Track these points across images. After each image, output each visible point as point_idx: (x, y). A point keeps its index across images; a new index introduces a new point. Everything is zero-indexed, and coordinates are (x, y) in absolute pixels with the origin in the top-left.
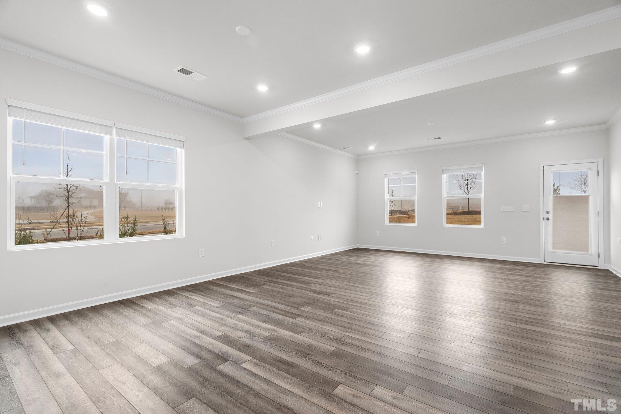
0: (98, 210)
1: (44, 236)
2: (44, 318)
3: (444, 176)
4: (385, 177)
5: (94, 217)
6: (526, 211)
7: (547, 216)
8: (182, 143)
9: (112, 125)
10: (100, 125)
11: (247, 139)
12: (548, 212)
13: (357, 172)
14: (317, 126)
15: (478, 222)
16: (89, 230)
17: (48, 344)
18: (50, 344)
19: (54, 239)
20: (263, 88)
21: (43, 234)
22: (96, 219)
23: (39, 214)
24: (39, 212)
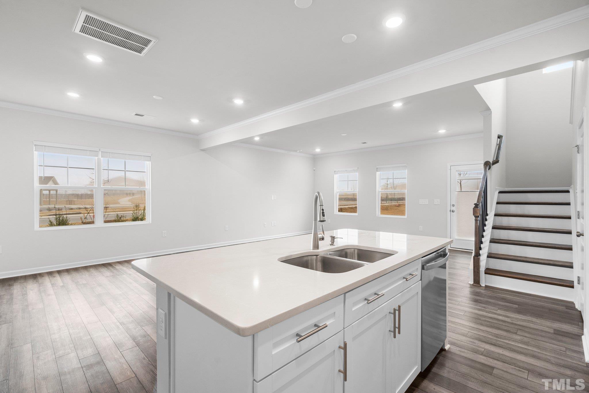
0: (137, 196)
1: (82, 220)
2: (55, 271)
3: (378, 173)
4: (335, 174)
5: (130, 203)
6: (437, 204)
7: (453, 208)
8: (149, 158)
9: (98, 150)
10: (90, 151)
11: (203, 150)
12: (453, 205)
13: (314, 169)
14: (257, 139)
15: (403, 213)
16: (109, 216)
17: (51, 283)
18: (52, 283)
19: (89, 222)
20: (195, 121)
21: (81, 218)
22: (131, 205)
23: (89, 200)
24: (89, 198)
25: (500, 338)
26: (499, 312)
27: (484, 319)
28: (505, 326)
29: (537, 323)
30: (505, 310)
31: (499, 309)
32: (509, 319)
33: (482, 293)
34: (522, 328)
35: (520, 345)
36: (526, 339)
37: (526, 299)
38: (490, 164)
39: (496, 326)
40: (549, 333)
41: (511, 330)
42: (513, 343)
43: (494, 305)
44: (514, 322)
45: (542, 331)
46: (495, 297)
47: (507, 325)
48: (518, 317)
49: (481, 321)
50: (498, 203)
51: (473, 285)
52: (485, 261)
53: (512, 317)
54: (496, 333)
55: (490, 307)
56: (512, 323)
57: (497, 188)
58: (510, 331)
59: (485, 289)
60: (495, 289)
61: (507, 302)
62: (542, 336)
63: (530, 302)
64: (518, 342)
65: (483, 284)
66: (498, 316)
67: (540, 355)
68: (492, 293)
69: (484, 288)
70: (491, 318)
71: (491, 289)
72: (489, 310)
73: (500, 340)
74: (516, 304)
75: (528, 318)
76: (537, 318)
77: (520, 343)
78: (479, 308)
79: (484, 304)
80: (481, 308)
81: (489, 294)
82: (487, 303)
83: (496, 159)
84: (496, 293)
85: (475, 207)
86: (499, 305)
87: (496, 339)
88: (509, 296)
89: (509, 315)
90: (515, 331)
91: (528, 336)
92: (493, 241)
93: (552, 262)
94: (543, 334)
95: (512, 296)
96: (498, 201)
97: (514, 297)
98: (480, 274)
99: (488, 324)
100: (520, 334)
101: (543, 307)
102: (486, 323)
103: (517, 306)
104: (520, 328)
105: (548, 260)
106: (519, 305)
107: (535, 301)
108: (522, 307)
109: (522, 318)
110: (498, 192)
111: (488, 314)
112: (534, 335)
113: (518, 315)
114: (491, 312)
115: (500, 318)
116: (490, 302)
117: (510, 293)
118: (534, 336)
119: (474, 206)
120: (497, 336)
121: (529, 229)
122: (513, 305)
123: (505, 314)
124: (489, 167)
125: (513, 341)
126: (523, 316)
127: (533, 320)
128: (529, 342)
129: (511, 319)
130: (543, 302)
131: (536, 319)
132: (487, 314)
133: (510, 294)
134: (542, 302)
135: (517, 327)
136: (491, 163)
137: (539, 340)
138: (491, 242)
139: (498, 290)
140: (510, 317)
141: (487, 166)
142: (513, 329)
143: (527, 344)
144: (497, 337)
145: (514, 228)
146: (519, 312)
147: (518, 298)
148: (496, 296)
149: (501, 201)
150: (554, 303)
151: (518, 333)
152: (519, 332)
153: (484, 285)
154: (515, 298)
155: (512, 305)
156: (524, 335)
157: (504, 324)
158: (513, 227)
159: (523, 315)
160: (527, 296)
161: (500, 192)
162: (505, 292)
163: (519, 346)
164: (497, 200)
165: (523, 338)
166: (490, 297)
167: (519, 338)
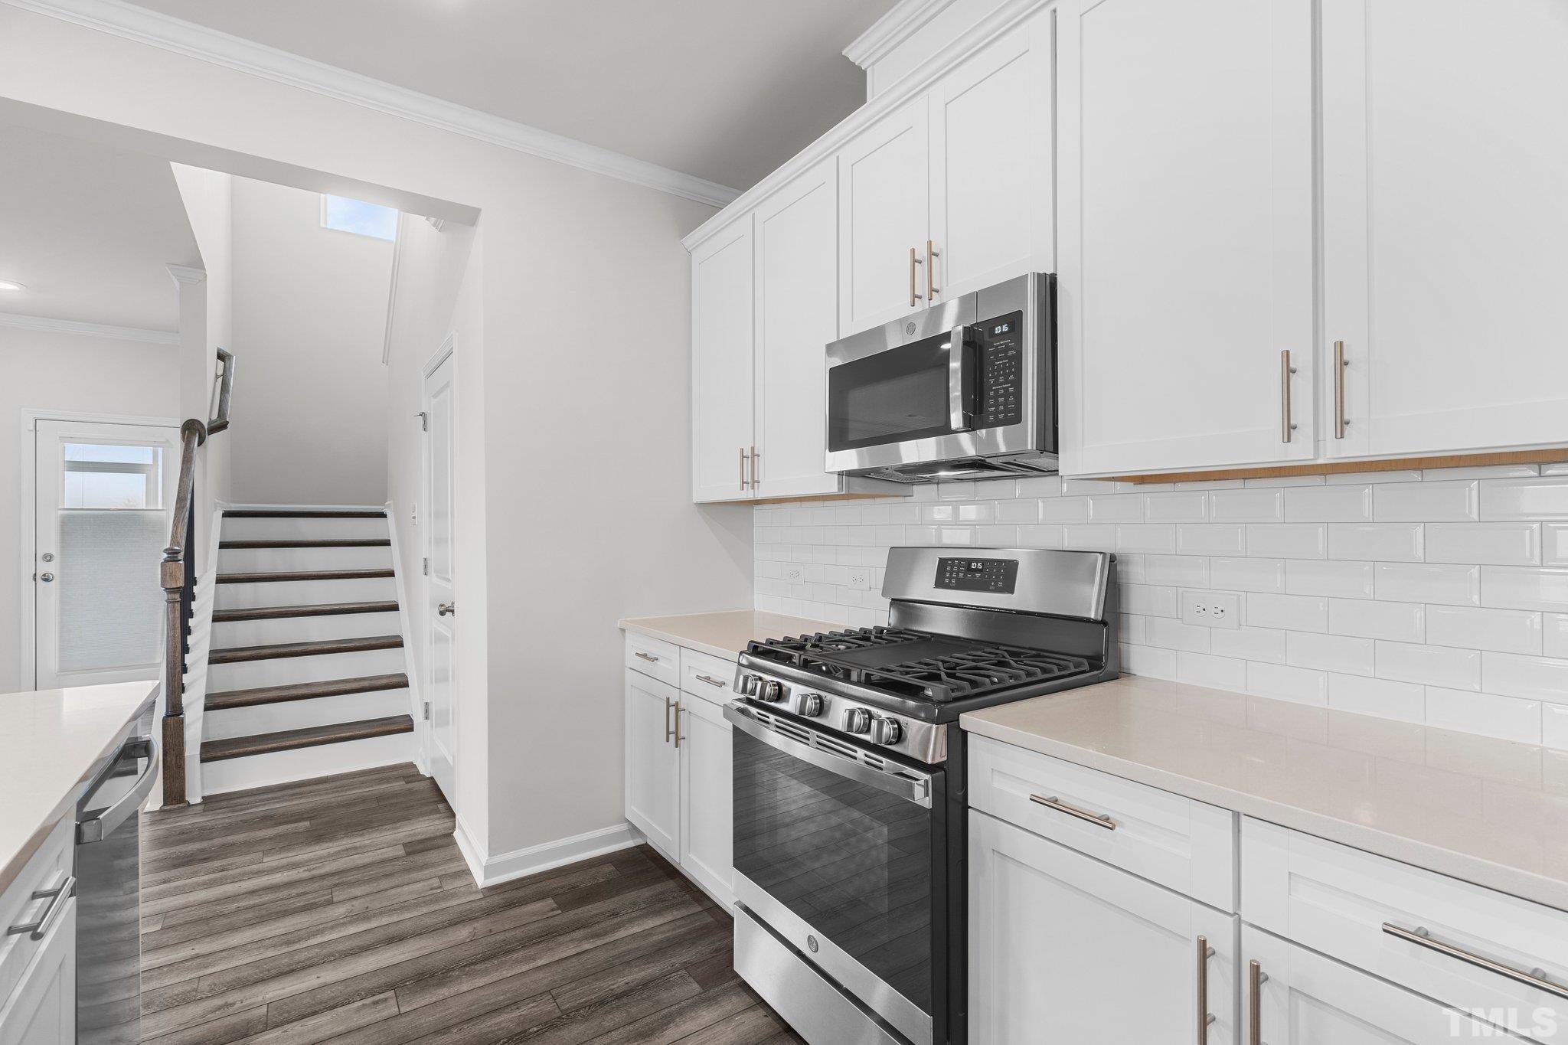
7: (46, 568)
12: (45, 556)
25: (299, 940)
26: (271, 861)
27: (234, 906)
28: (298, 895)
29: (365, 846)
30: (282, 849)
31: (266, 853)
32: (301, 870)
33: (200, 825)
34: (341, 879)
35: (352, 930)
36: (358, 905)
37: (321, 795)
38: (202, 431)
39: (273, 911)
40: (397, 858)
41: (317, 900)
42: (334, 936)
43: (248, 846)
44: (316, 872)
45: (383, 862)
46: (241, 821)
47: (300, 890)
48: (319, 853)
49: (226, 921)
50: (223, 545)
51: (161, 811)
52: (200, 724)
53: (307, 861)
54: (282, 931)
55: (238, 860)
56: (313, 879)
57: (218, 503)
58: (315, 903)
59: (204, 811)
60: (234, 799)
61: (281, 824)
62: (387, 876)
63: (333, 800)
64: (344, 924)
65: (194, 797)
66: (270, 877)
67: (401, 928)
68: (230, 815)
69: (201, 807)
70: (252, 893)
71: (224, 804)
72: (238, 871)
73: (298, 946)
74: (303, 819)
75: (344, 843)
76: (362, 835)
77: (351, 923)
78: (206, 877)
79: (217, 858)
80: (212, 876)
81: (221, 822)
82: (226, 850)
83: (219, 416)
84: (241, 810)
85: (166, 561)
86: (262, 841)
87: (286, 949)
88: (278, 805)
89: (298, 858)
90: (325, 897)
91: (359, 894)
92: (218, 658)
93: (366, 684)
94: (389, 868)
95: (286, 801)
96: (222, 540)
97: (292, 800)
98: (184, 769)
99: (250, 915)
100: (341, 898)
101: (363, 800)
102: (242, 917)
103: (307, 823)
104: (335, 880)
105: (355, 680)
106: (309, 818)
107: (342, 791)
108: (320, 820)
109: (330, 850)
110: (221, 513)
111: (239, 884)
112: (370, 881)
113: (317, 847)
114: (244, 874)
115: (278, 878)
116: (233, 845)
117: (278, 794)
118: (371, 885)
119: (165, 555)
120: (287, 940)
121: (310, 609)
122: (296, 825)
123: (285, 861)
124: (199, 438)
125: (332, 928)
126: (331, 844)
127: (355, 845)
128: (367, 908)
129: (306, 868)
130: (360, 788)
131: (360, 839)
132: (236, 885)
133: (279, 798)
134: (356, 788)
135: (326, 883)
136: (206, 427)
137: (387, 890)
138: (211, 662)
139: (242, 797)
140: (301, 863)
141: (192, 434)
142: (321, 893)
143: (364, 916)
144: (288, 943)
145: (273, 613)
146: (317, 837)
147: (303, 801)
148: (244, 818)
149: (229, 539)
150: (380, 781)
151: (335, 899)
152: (338, 895)
153: (199, 800)
154: (294, 803)
155: (293, 825)
156: (351, 895)
157: (294, 892)
158: (269, 611)
159: (331, 840)
160: (321, 786)
161: (228, 514)
162: (266, 796)
163: (351, 932)
164: (220, 538)
165: (353, 906)
166: (230, 829)
167: (340, 911)
